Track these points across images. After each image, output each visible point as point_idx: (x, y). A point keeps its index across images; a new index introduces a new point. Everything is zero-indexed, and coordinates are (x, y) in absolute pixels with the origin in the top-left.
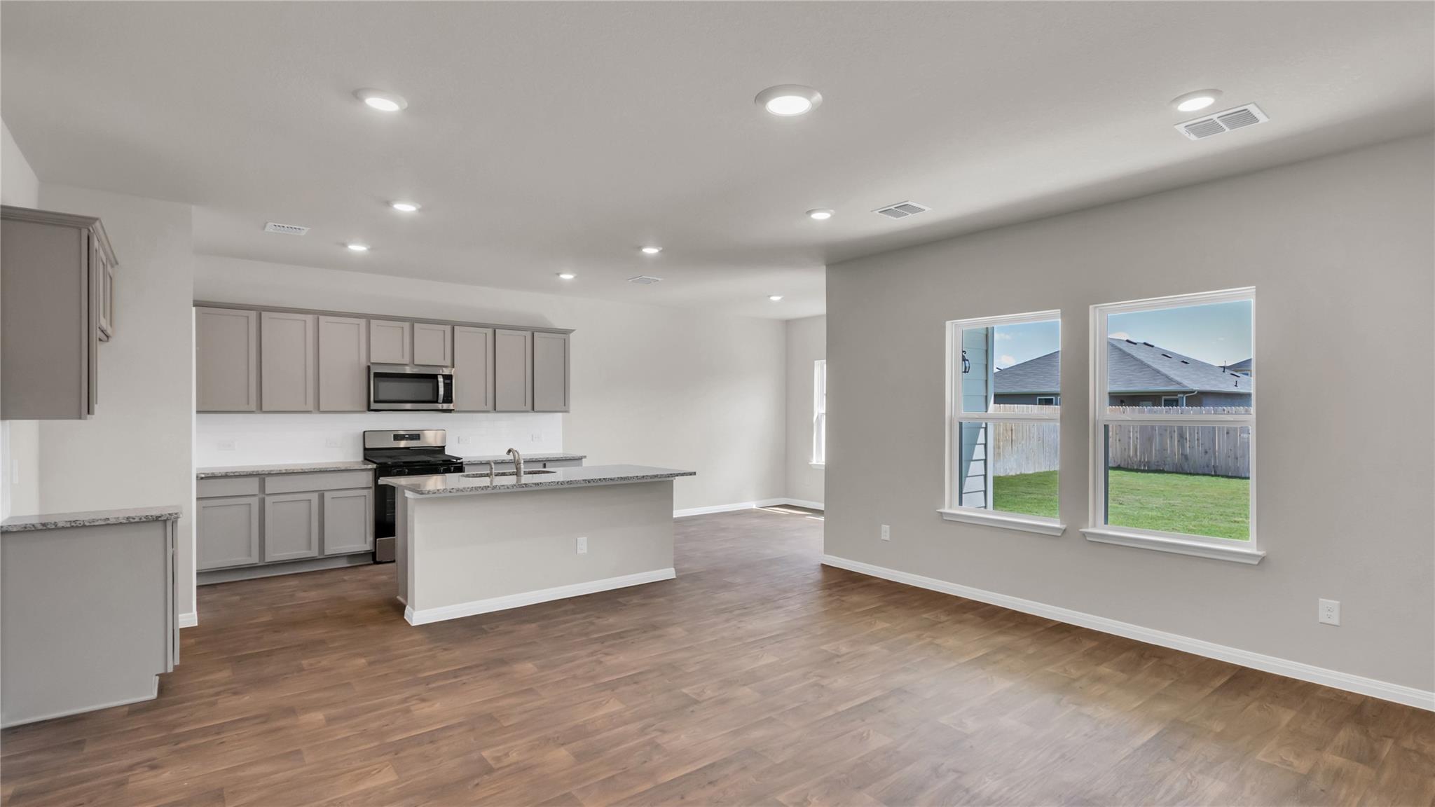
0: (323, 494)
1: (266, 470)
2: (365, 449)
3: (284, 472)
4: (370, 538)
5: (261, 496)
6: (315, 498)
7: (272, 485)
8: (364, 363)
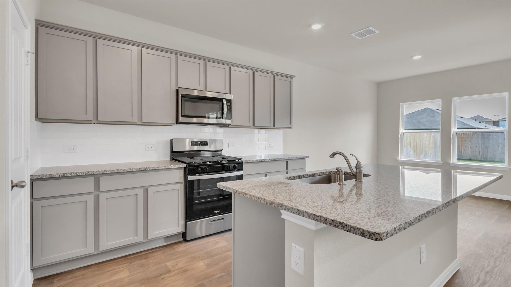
0: (147, 189)
1: (100, 170)
2: (173, 152)
3: (116, 171)
4: (182, 222)
5: (97, 193)
6: (140, 192)
7: (105, 184)
8: (174, 88)
